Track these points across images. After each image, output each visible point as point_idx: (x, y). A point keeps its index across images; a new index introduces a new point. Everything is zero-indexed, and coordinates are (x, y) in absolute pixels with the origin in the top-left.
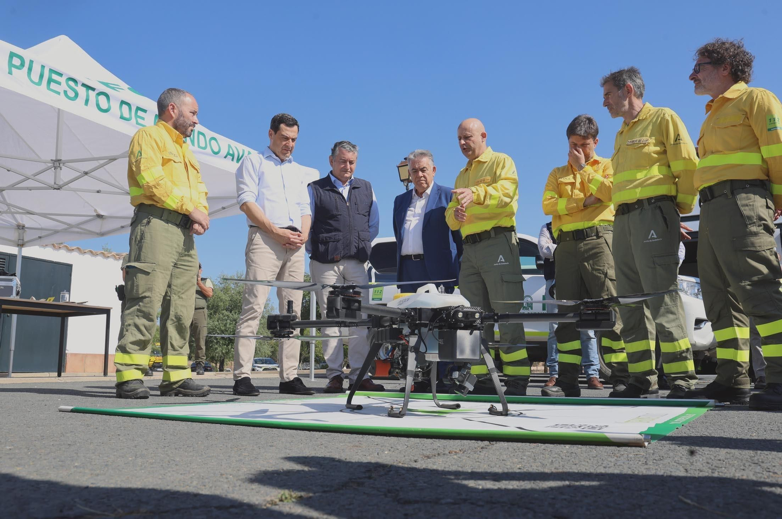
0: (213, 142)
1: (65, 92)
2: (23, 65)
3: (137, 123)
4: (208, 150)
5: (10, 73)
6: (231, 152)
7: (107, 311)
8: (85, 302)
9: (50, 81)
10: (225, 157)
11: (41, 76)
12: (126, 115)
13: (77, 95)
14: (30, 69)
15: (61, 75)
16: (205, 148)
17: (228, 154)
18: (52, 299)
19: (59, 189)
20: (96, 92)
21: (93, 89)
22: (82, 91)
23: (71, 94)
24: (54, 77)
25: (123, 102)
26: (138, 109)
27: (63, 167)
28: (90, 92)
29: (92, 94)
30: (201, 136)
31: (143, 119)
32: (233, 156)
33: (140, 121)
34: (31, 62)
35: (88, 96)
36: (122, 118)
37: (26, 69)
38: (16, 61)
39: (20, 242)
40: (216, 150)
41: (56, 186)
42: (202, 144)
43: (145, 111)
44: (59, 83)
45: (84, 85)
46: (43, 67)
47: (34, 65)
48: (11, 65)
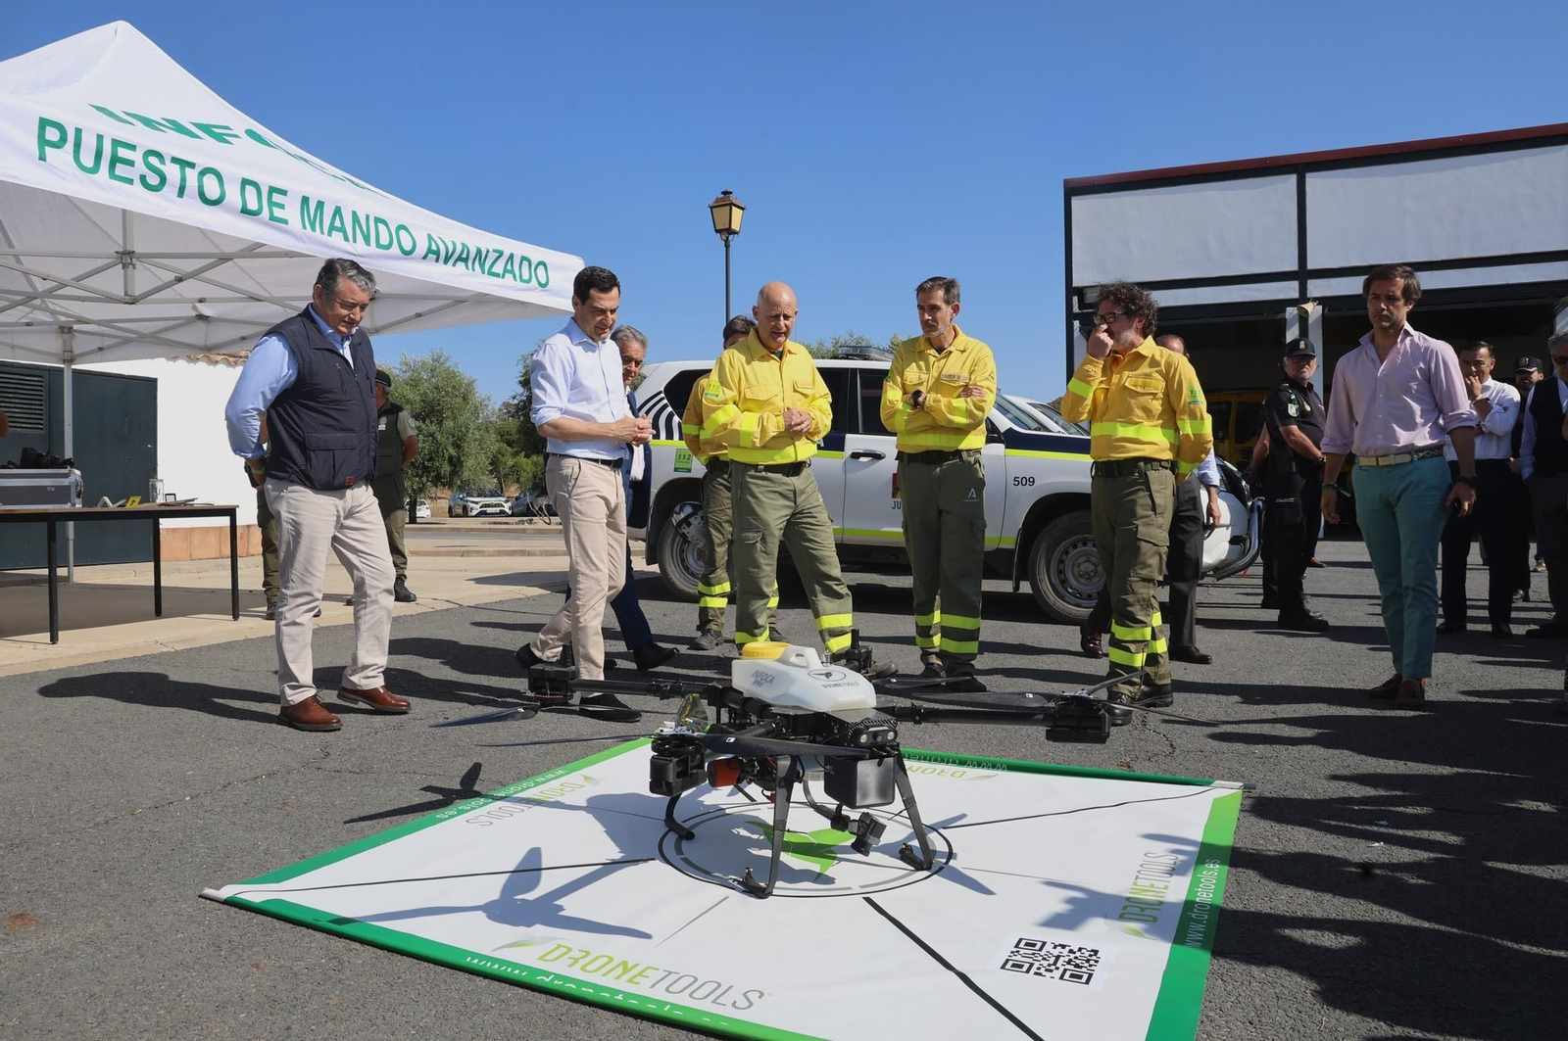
0: (402, 233)
1: (143, 178)
2: (64, 139)
3: (272, 218)
4: (395, 249)
5: (42, 158)
6: (434, 247)
7: (230, 512)
8: (193, 500)
9: (115, 160)
10: (424, 258)
11: (99, 155)
12: (253, 205)
13: (163, 180)
14: (77, 145)
15: (133, 147)
16: (389, 246)
17: (430, 251)
18: (138, 499)
19: (133, 303)
20: (198, 169)
21: (192, 165)
22: (172, 171)
23: (154, 180)
24: (122, 152)
25: (245, 182)
26: (272, 190)
27: (138, 265)
28: (188, 170)
29: (192, 175)
30: (380, 225)
31: (282, 206)
32: (437, 253)
33: (277, 212)
34: (78, 131)
35: (183, 179)
36: (245, 211)
37: (70, 145)
38: (52, 134)
39: (67, 356)
40: (408, 247)
41: (127, 299)
42: (384, 241)
43: (284, 193)
44: (131, 163)
45: (174, 160)
46: (100, 138)
47: (84, 135)
48: (43, 142)
